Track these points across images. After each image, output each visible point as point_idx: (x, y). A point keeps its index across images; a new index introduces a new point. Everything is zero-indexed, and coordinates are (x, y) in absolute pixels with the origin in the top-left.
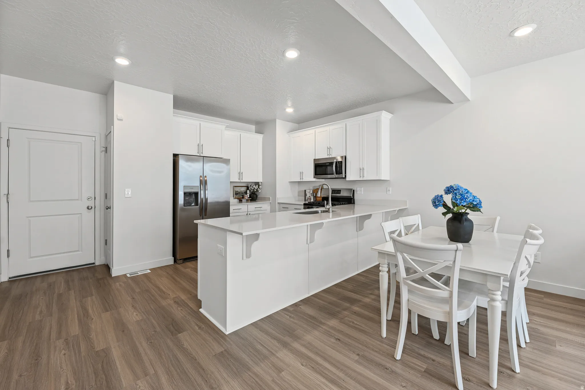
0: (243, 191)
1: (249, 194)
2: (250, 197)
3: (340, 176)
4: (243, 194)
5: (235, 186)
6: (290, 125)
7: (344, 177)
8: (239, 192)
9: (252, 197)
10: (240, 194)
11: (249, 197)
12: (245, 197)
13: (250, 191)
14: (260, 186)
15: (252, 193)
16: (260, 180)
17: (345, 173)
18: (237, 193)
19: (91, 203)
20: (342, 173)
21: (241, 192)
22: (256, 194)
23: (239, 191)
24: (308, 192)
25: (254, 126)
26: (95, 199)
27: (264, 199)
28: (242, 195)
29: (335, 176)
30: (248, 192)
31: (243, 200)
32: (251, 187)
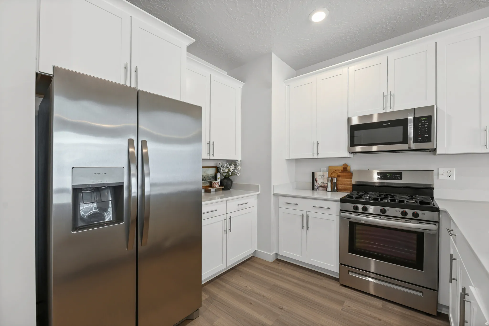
0: (211, 175)
1: (219, 180)
2: (221, 185)
4: (210, 179)
8: (205, 177)
9: (225, 184)
10: (206, 180)
11: (219, 184)
12: (214, 185)
13: (222, 174)
14: (239, 167)
15: (225, 178)
16: (237, 156)
21: (208, 177)
22: (230, 179)
23: (204, 174)
24: (319, 176)
27: (247, 188)
28: (209, 181)
30: (219, 176)
31: (211, 191)
32: (224, 169)
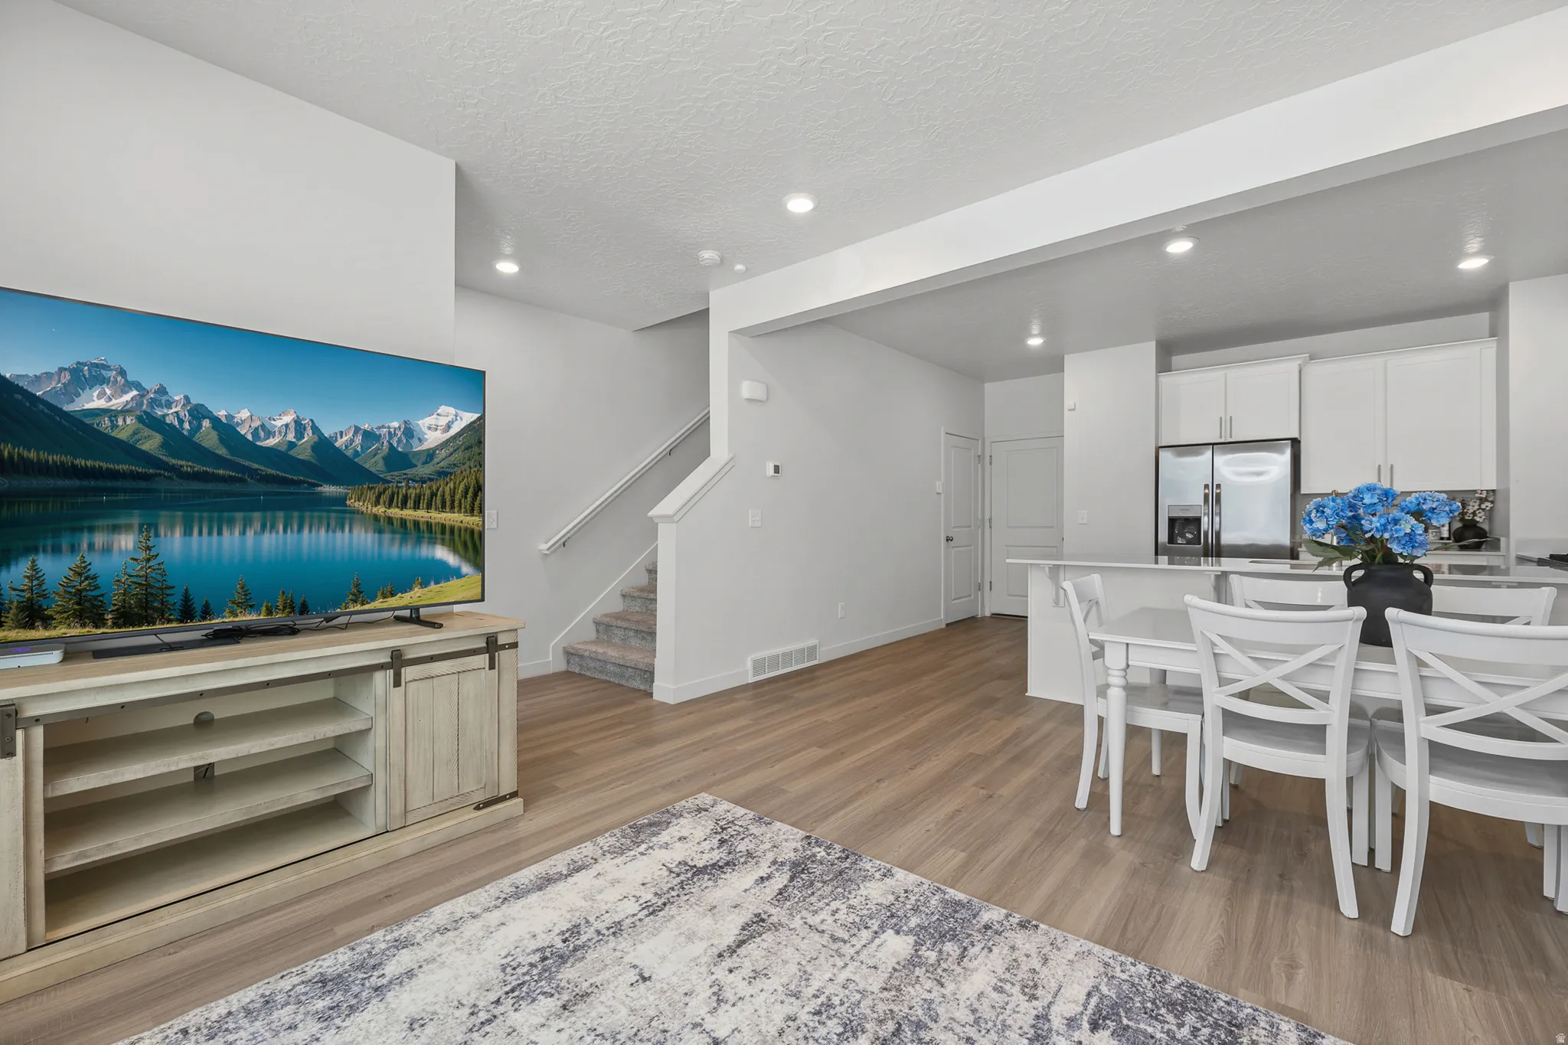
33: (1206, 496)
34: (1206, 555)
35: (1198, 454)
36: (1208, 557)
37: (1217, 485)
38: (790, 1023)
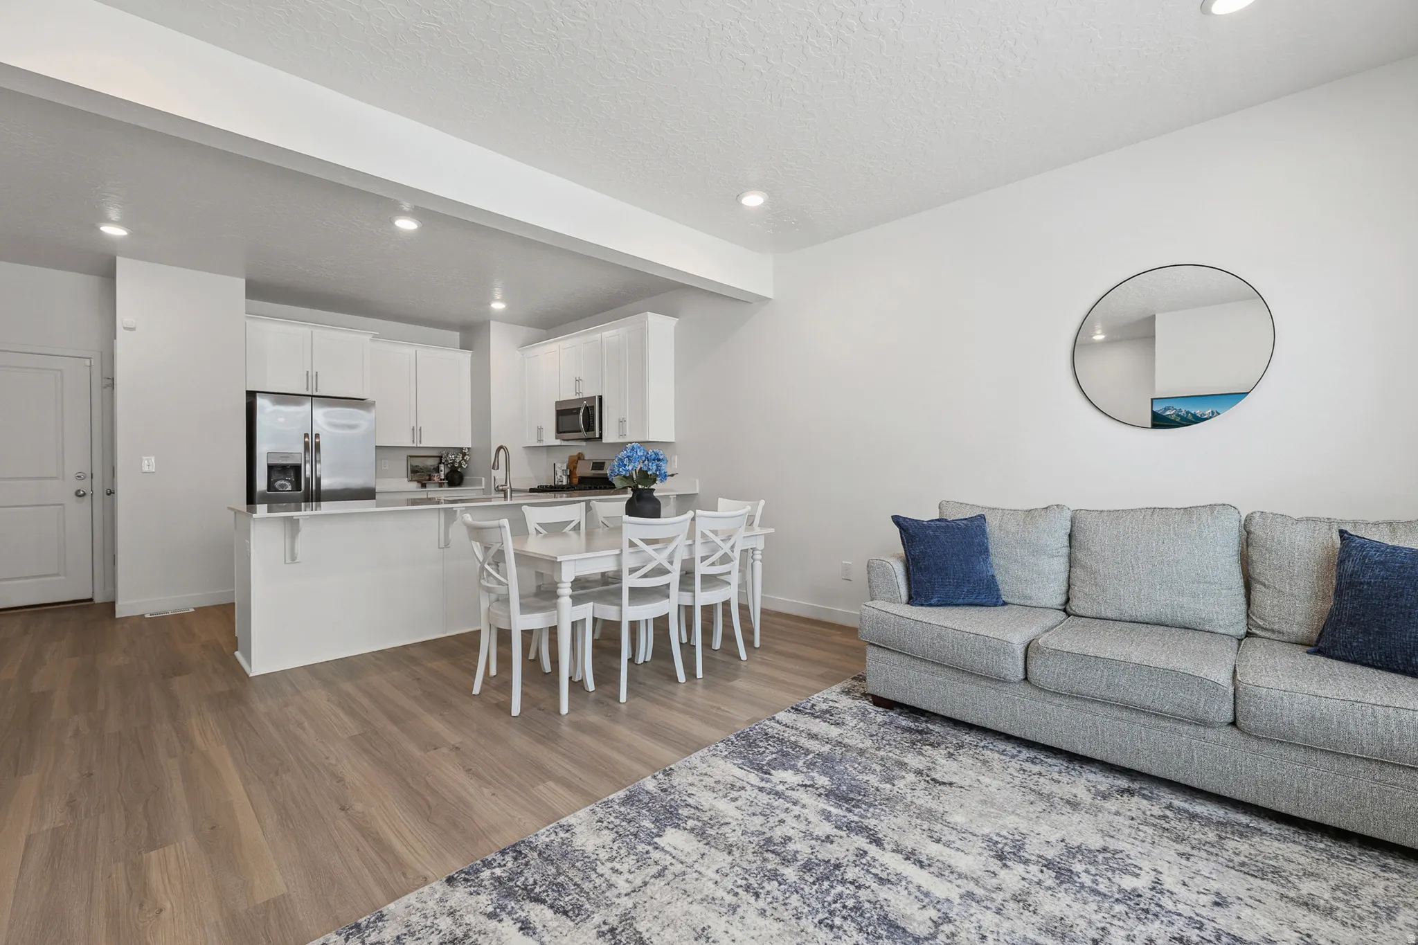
0: (431, 466)
1: (443, 473)
2: (447, 477)
3: (590, 434)
4: (429, 471)
5: (411, 456)
6: (524, 332)
7: (597, 436)
8: (421, 468)
9: (451, 477)
10: (423, 472)
11: (443, 477)
12: (434, 477)
13: (446, 465)
14: (467, 456)
15: (452, 471)
16: (466, 443)
17: (601, 429)
18: (417, 469)
19: (84, 485)
20: (593, 430)
21: (426, 468)
22: (458, 471)
23: (421, 465)
25: (458, 333)
26: (92, 478)
29: (583, 434)
30: (442, 467)
31: (429, 484)
32: (448, 458)
33: (306, 444)
34: (306, 501)
35: (298, 404)
36: (308, 501)
37: (316, 435)
38: (768, 913)
